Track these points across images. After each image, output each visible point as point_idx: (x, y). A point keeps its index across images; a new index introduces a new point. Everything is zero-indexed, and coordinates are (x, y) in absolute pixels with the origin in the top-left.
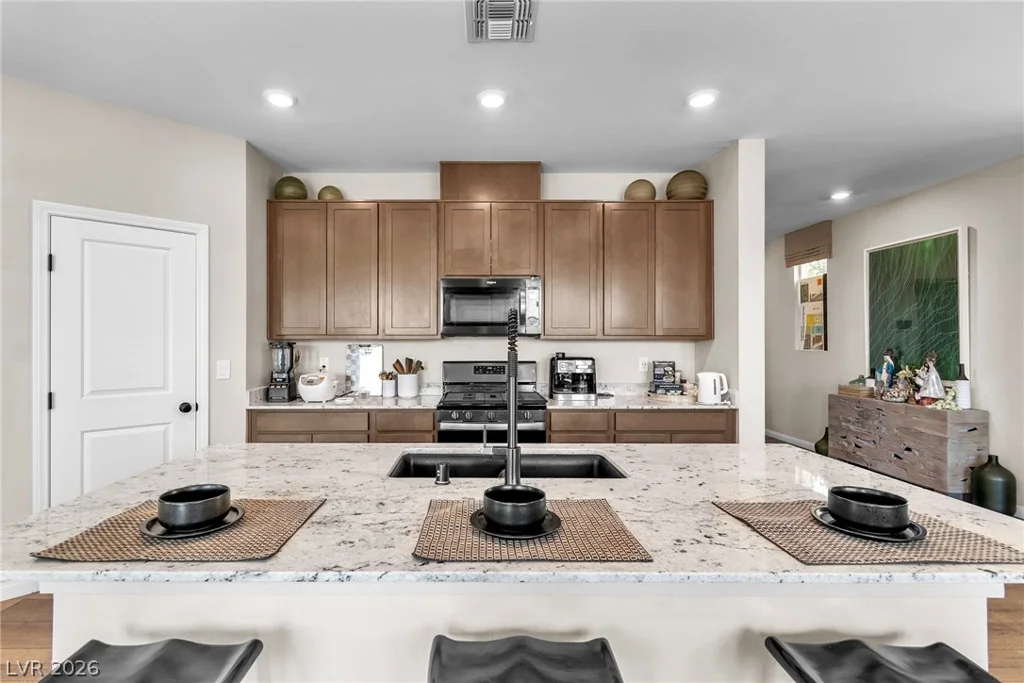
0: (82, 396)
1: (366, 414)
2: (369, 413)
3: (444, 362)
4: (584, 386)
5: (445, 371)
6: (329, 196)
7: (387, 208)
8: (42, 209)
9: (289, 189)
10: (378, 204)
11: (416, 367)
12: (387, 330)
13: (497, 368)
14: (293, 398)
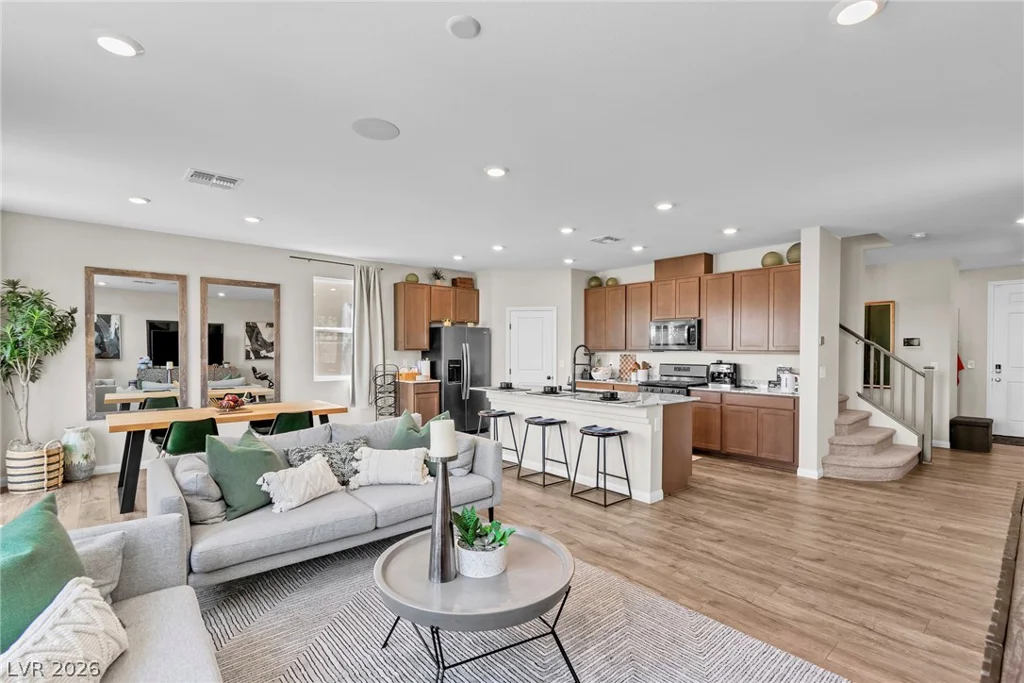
0: (519, 371)
2: (614, 385)
3: (660, 364)
4: (727, 379)
5: (661, 368)
6: (610, 283)
7: (629, 288)
8: (508, 309)
9: (593, 283)
10: (626, 286)
11: (646, 366)
12: (629, 347)
13: (686, 367)
14: (591, 378)
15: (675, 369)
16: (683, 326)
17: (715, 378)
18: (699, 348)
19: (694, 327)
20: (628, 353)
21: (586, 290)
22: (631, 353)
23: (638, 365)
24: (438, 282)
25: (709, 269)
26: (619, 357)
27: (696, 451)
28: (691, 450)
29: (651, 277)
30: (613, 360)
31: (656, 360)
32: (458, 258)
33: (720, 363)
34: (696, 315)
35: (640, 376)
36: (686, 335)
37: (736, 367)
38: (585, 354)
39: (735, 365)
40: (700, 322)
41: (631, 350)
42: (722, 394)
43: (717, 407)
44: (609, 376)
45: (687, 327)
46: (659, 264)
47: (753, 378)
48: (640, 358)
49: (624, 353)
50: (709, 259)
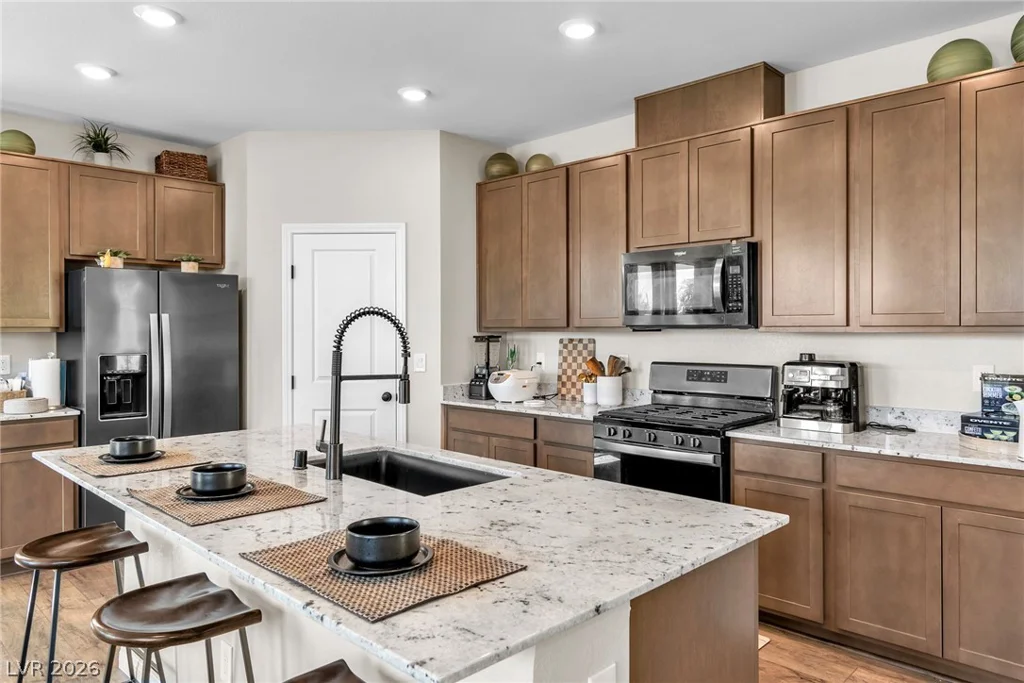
0: (313, 380)
1: (532, 420)
2: (536, 419)
3: (653, 363)
4: (832, 408)
5: (653, 374)
6: (535, 167)
7: (575, 172)
8: (287, 229)
9: (496, 169)
10: (567, 168)
11: (619, 368)
12: (576, 321)
13: (717, 373)
14: (489, 396)
15: (691, 376)
16: (711, 261)
17: (796, 401)
18: (754, 321)
19: (736, 261)
20: (576, 336)
21: (479, 185)
22: (585, 336)
23: (599, 366)
24: (101, 159)
25: (775, 105)
26: (558, 347)
27: (769, 619)
28: (752, 616)
29: (629, 142)
30: (545, 352)
31: (643, 351)
32: (95, 74)
33: (810, 360)
34: (744, 230)
35: (603, 394)
36: (717, 285)
37: (855, 371)
38: (478, 339)
39: (853, 365)
40: (754, 249)
41: (580, 329)
42: (824, 456)
43: (812, 492)
44: (533, 391)
45: (719, 265)
46: (646, 106)
47: (899, 402)
48: (606, 347)
49: (566, 336)
50: (772, 82)
